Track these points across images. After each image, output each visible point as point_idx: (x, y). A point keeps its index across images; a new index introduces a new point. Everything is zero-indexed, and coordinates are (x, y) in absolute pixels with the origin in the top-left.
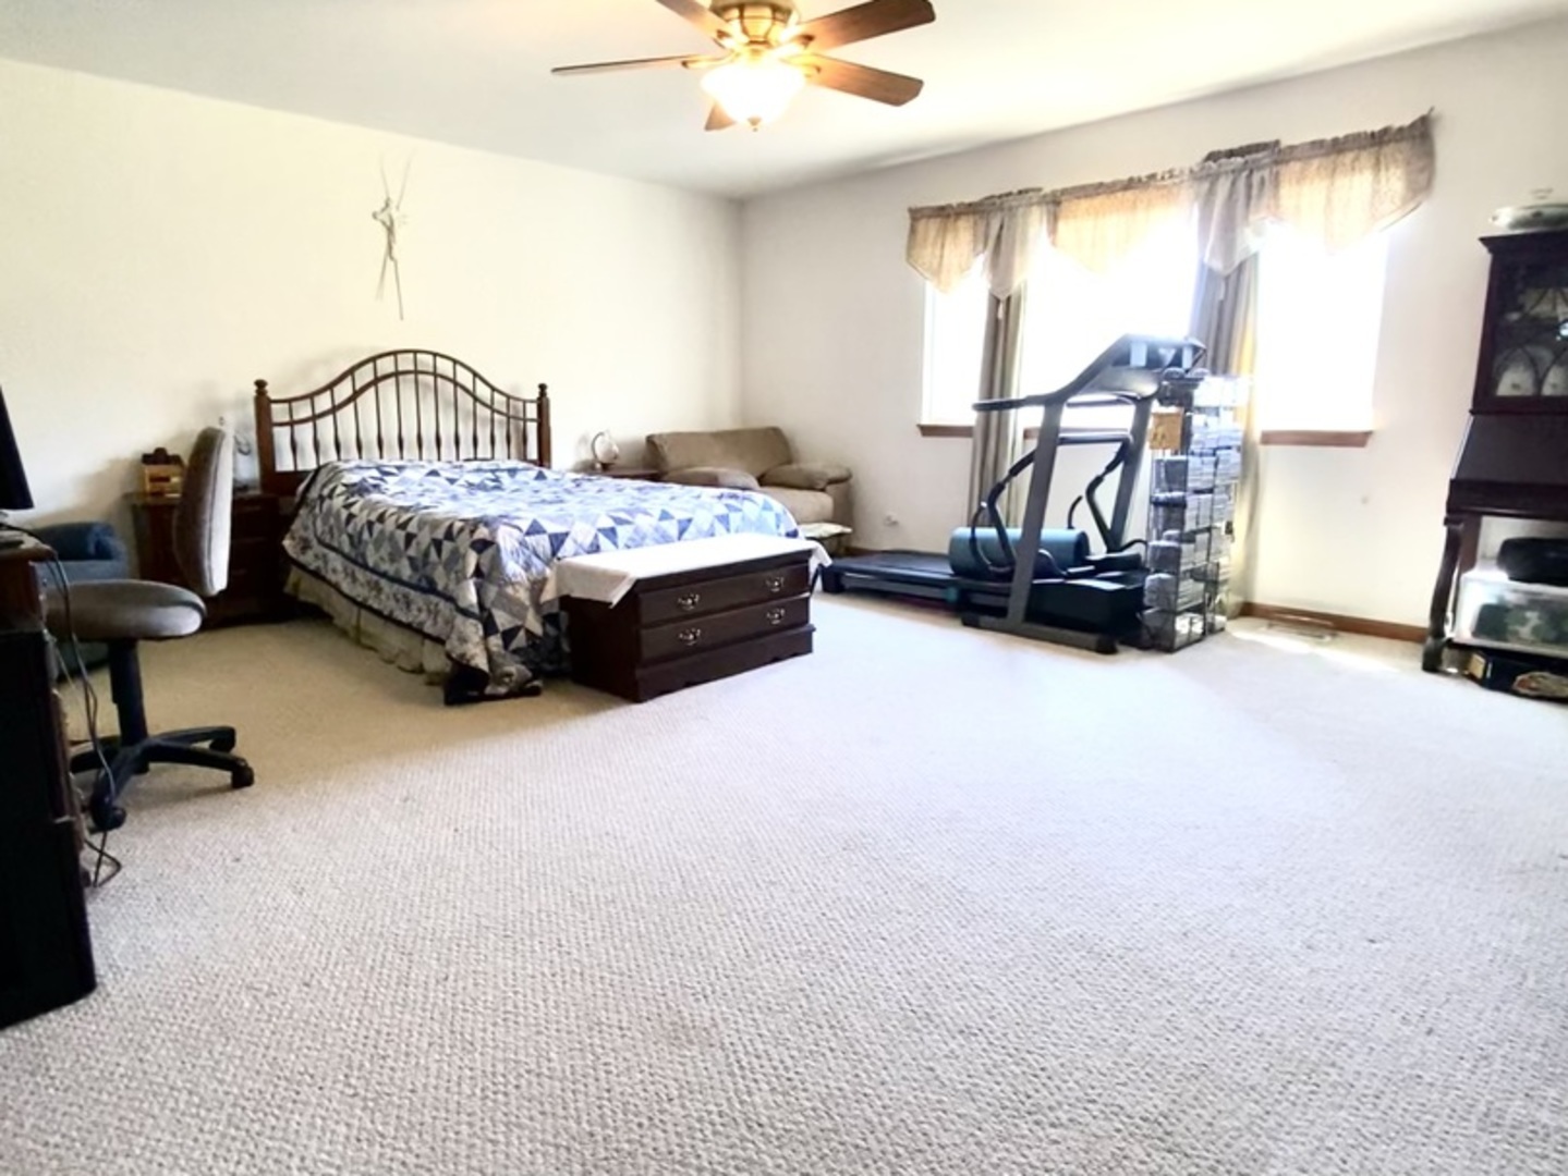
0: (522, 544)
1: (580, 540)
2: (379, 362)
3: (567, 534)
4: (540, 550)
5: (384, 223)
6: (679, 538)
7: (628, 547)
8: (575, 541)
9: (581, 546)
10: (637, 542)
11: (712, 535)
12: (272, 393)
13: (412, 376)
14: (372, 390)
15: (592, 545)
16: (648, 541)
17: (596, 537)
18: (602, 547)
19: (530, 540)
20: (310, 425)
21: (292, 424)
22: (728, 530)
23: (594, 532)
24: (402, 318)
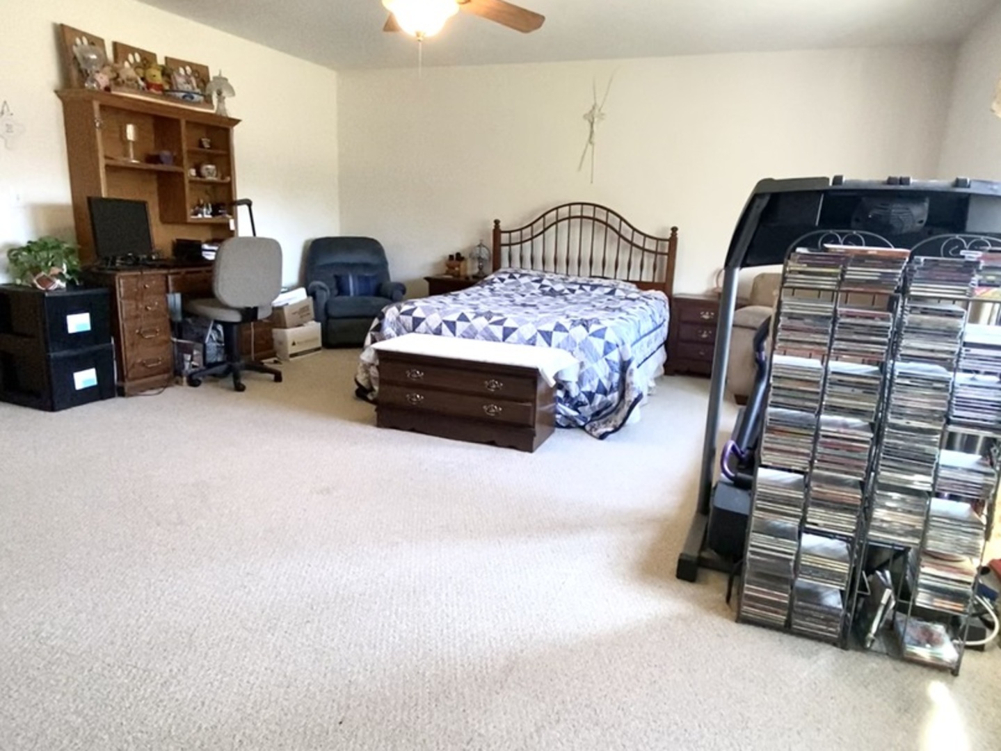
0: (398, 319)
1: (430, 324)
2: (560, 210)
3: (423, 319)
4: (407, 325)
5: (589, 121)
6: (504, 340)
7: (464, 337)
8: (427, 324)
9: (430, 328)
10: (471, 335)
11: (533, 344)
12: (503, 226)
13: (579, 220)
14: (554, 227)
15: (437, 329)
16: (478, 336)
17: (441, 324)
18: (443, 332)
19: (403, 317)
20: (519, 246)
21: (510, 245)
22: (550, 345)
23: (440, 321)
24: (592, 182)
